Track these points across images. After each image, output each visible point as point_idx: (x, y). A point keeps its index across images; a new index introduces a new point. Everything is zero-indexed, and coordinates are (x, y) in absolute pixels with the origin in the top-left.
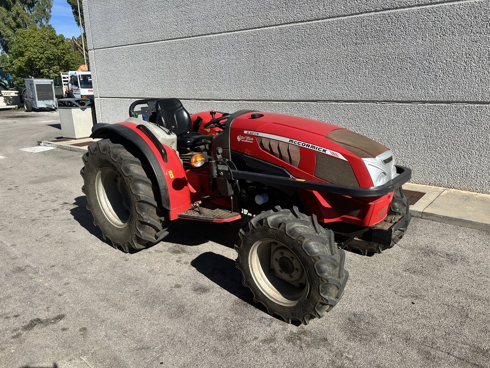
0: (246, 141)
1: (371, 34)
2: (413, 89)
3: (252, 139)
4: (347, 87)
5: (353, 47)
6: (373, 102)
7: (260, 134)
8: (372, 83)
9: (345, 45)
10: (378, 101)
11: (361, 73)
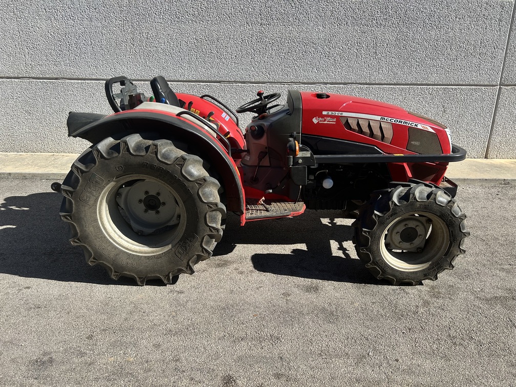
0: (326, 122)
1: (276, 16)
2: (316, 71)
3: (335, 120)
4: (254, 67)
5: (258, 27)
6: (281, 83)
7: (345, 114)
8: (279, 65)
9: (250, 24)
10: (286, 83)
11: (267, 54)
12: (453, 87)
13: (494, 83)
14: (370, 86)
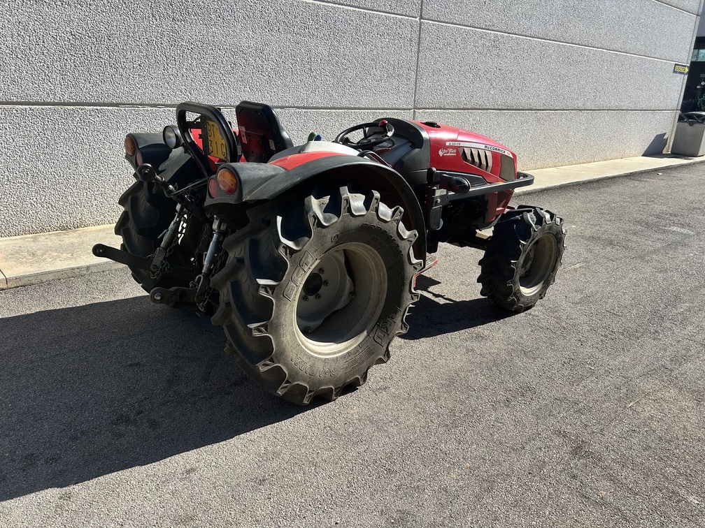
7: (462, 144)
12: (380, 111)
13: (410, 107)
14: (308, 110)
